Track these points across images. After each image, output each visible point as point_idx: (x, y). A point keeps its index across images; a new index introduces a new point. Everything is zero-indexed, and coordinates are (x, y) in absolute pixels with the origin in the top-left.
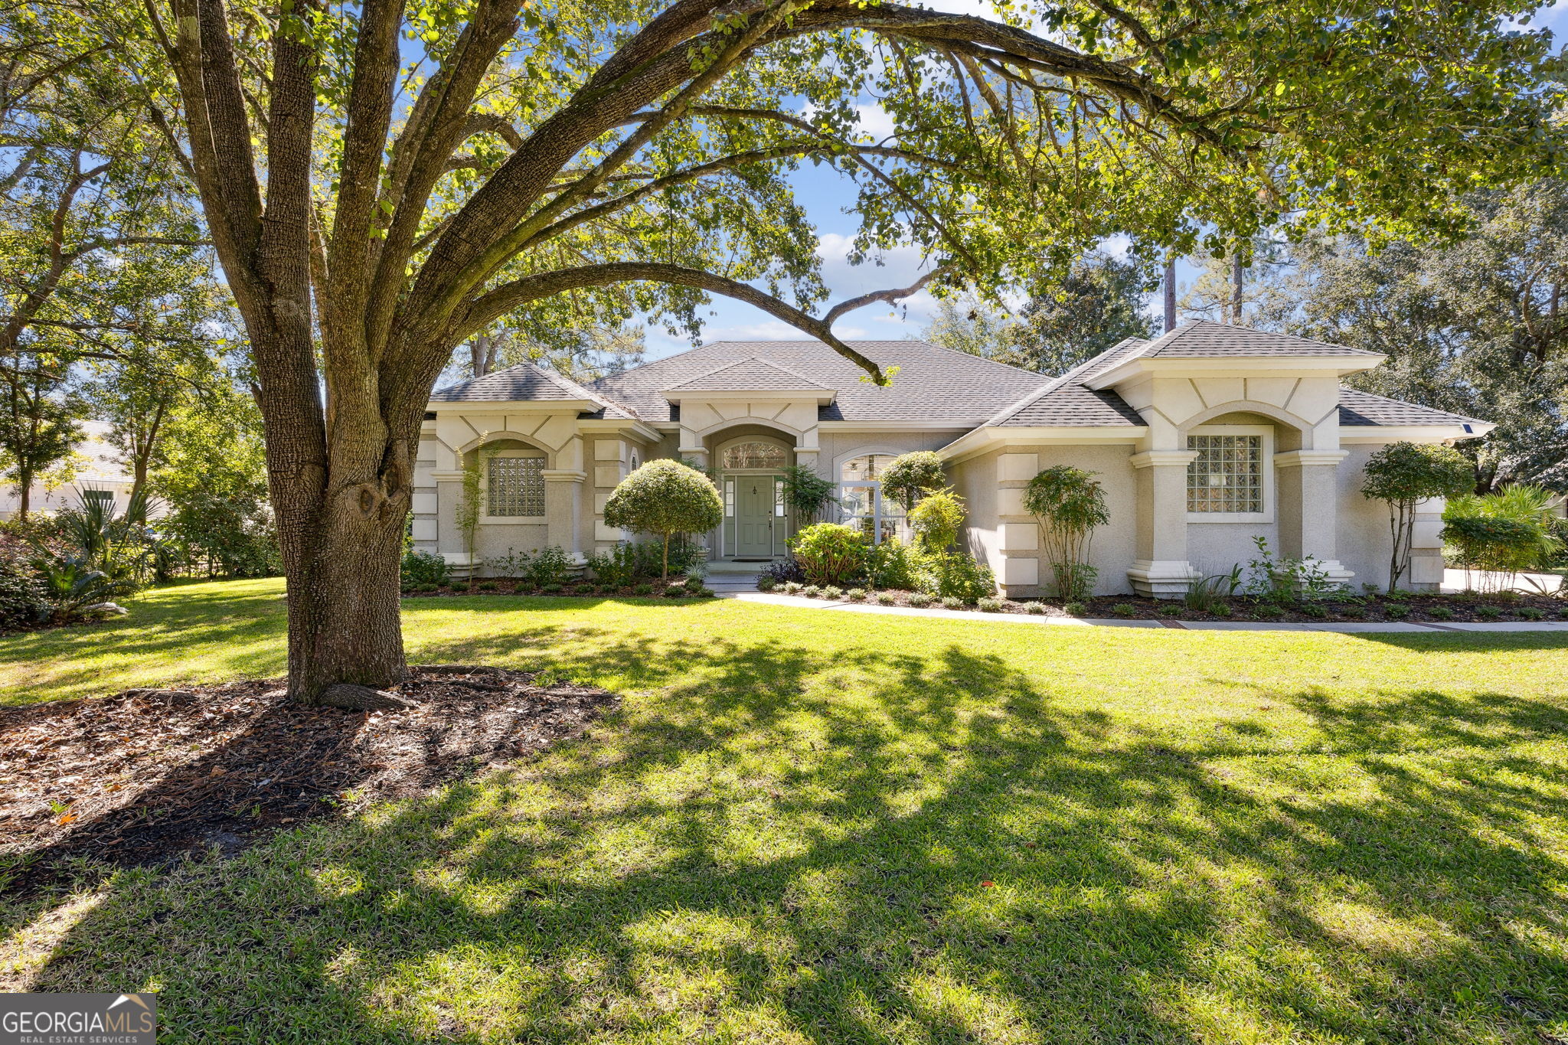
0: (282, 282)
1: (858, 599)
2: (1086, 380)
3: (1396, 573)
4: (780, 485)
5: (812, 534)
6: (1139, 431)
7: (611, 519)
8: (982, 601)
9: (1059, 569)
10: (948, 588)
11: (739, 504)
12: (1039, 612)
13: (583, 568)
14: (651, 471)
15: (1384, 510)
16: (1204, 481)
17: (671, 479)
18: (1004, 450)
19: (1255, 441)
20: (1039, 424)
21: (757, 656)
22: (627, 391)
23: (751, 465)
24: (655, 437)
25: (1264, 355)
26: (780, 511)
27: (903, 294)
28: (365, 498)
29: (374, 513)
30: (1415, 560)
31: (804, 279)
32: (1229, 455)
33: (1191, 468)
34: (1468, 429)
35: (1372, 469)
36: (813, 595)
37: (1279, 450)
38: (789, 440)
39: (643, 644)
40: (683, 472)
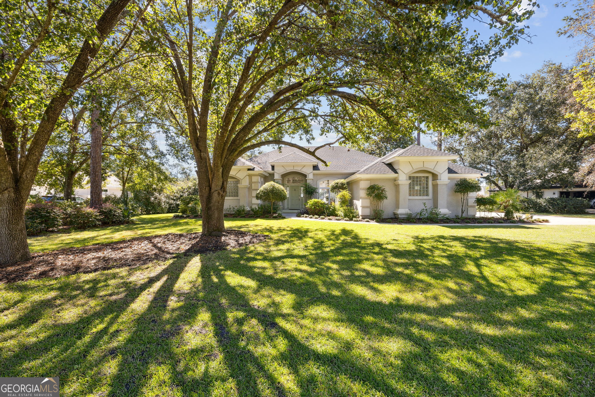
0: (202, 150)
1: (323, 219)
2: (384, 161)
3: (463, 212)
4: (302, 188)
5: (311, 202)
6: (396, 175)
7: (257, 198)
8: (354, 219)
9: (375, 211)
10: (346, 216)
11: (291, 193)
12: (368, 221)
13: (249, 211)
14: (268, 185)
15: (460, 196)
16: (414, 188)
17: (274, 187)
18: (361, 180)
19: (427, 178)
20: (370, 173)
21: (297, 230)
22: (259, 161)
23: (293, 182)
24: (267, 175)
25: (427, 156)
26: (302, 196)
27: (332, 144)
28: (219, 194)
29: (220, 197)
30: (469, 209)
31: (308, 135)
32: (420, 181)
33: (410, 184)
34: (482, 175)
35: (456, 185)
36: (311, 218)
37: (433, 180)
38: (305, 176)
39: (271, 227)
40: (277, 185)
